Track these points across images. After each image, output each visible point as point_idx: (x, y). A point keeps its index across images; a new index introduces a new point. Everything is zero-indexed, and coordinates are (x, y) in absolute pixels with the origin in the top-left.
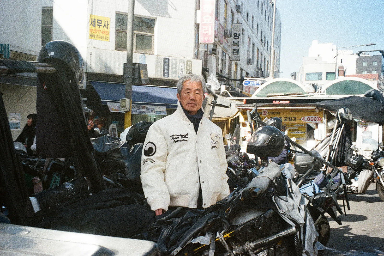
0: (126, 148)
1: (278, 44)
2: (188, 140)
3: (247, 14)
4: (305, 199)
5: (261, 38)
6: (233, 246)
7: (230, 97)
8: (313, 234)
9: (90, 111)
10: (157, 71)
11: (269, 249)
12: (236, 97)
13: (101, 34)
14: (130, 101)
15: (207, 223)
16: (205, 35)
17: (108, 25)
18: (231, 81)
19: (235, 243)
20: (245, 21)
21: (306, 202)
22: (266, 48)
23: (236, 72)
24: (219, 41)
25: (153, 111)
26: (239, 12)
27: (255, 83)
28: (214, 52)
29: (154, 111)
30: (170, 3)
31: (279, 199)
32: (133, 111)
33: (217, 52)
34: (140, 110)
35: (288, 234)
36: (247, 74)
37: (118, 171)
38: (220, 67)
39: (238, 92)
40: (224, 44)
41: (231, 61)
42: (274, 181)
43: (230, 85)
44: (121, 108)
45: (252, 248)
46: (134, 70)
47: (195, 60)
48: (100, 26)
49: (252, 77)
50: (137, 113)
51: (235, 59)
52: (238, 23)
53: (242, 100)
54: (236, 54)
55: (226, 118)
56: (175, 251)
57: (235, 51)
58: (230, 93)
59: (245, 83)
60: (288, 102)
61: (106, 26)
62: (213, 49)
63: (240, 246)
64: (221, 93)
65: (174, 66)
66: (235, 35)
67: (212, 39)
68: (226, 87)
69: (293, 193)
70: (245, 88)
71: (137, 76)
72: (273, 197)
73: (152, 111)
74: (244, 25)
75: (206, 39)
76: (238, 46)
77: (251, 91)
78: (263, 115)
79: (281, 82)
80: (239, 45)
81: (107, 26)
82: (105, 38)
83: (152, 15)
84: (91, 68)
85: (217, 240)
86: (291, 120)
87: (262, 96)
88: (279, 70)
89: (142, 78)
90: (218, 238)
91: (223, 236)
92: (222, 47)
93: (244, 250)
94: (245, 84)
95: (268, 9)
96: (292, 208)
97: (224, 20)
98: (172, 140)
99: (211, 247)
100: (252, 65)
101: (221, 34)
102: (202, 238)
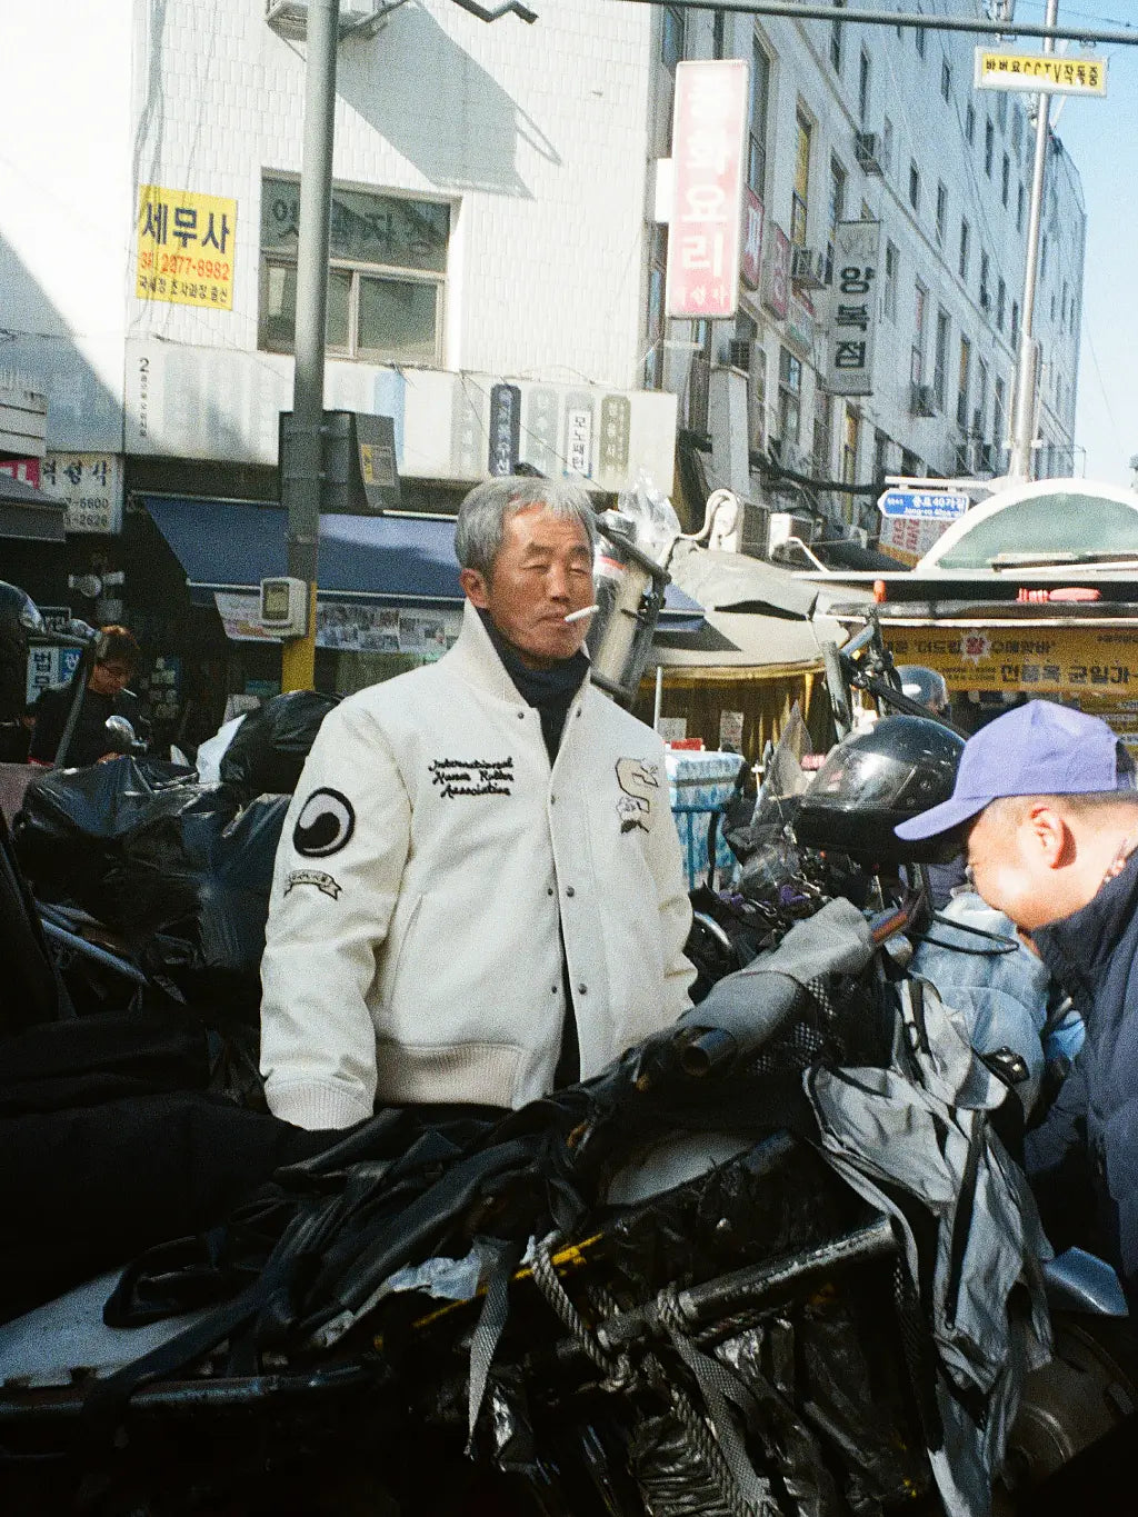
0: (207, 815)
1: (1068, 317)
2: (511, 792)
3: (915, 176)
4: (993, 1081)
5: (983, 289)
6: (600, 1308)
7: (813, 567)
8: (1004, 1253)
9: (97, 639)
10: (458, 447)
11: (769, 1325)
12: (843, 569)
13: (193, 278)
14: (309, 589)
15: (477, 1194)
16: (697, 278)
17: (225, 231)
18: (824, 493)
19: (609, 1294)
20: (903, 209)
21: (996, 1093)
22: (1005, 338)
23: (852, 450)
24: (766, 306)
25: (434, 637)
26: (870, 167)
27: (936, 502)
28: (741, 354)
29: (438, 634)
30: (525, 127)
31: (836, 1082)
32: (338, 635)
33: (755, 359)
34: (374, 631)
35: (859, 1253)
36: (910, 463)
37: (163, 926)
38: (770, 428)
39: (857, 547)
40: (792, 321)
41: (828, 398)
42: (819, 992)
43: (814, 513)
44: (268, 622)
45: (685, 1318)
46: (327, 442)
47: (647, 394)
48: (185, 236)
49: (932, 474)
50: (354, 646)
51: (847, 388)
52: (863, 216)
53: (868, 585)
54: (853, 366)
55: (788, 670)
56: (334, 1324)
57: (846, 353)
58: (814, 550)
59: (892, 502)
60: (1091, 594)
61: (219, 237)
62: (734, 345)
63: (636, 1305)
64: (771, 551)
65: (542, 424)
66: (851, 274)
67: (727, 300)
68: (794, 521)
69: (926, 1050)
70: (891, 526)
71: (342, 474)
72: (807, 1072)
73: (430, 634)
74: (897, 228)
75: (699, 296)
76: (864, 327)
77: (920, 540)
78: (966, 657)
79: (1063, 499)
80: (869, 325)
81: (219, 240)
82: (209, 294)
83: (437, 184)
84: (143, 434)
85: (520, 1275)
86: (1106, 678)
87: (968, 565)
88: (1071, 439)
89: (368, 479)
90: (528, 1266)
91: (547, 1256)
92: (783, 332)
93: (644, 1327)
94: (890, 509)
95: (1018, 155)
96: (904, 1126)
97: (794, 207)
98: (435, 782)
99: (488, 1312)
100: (932, 415)
101: (778, 273)
102: (440, 1268)
